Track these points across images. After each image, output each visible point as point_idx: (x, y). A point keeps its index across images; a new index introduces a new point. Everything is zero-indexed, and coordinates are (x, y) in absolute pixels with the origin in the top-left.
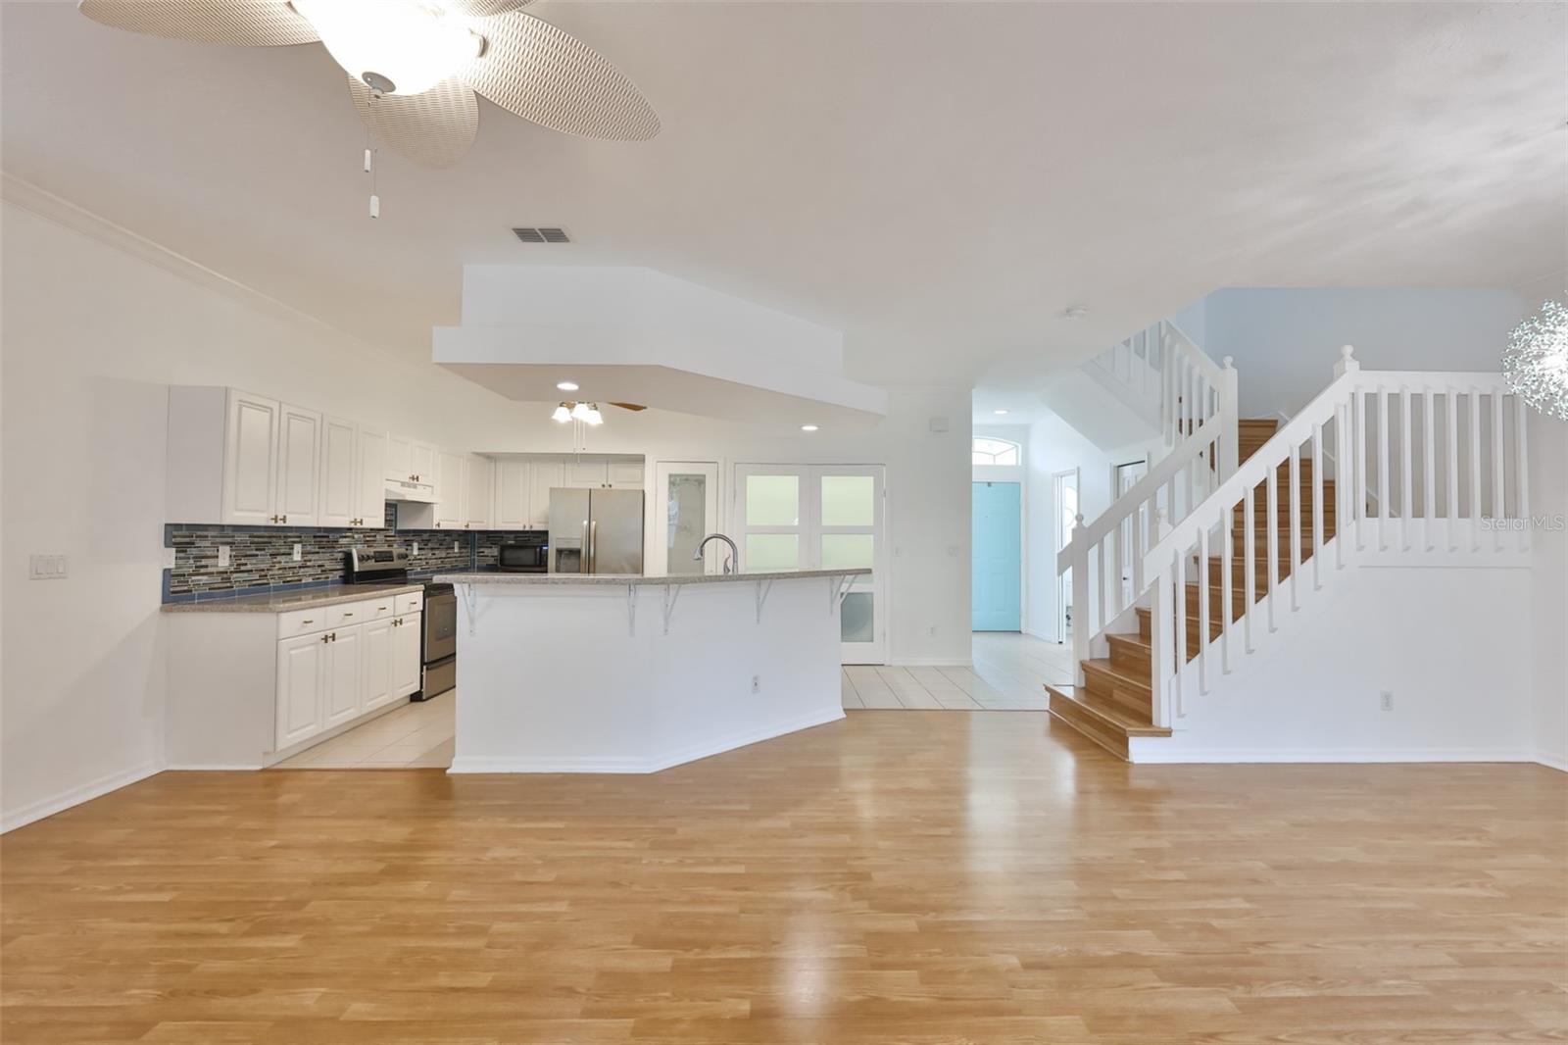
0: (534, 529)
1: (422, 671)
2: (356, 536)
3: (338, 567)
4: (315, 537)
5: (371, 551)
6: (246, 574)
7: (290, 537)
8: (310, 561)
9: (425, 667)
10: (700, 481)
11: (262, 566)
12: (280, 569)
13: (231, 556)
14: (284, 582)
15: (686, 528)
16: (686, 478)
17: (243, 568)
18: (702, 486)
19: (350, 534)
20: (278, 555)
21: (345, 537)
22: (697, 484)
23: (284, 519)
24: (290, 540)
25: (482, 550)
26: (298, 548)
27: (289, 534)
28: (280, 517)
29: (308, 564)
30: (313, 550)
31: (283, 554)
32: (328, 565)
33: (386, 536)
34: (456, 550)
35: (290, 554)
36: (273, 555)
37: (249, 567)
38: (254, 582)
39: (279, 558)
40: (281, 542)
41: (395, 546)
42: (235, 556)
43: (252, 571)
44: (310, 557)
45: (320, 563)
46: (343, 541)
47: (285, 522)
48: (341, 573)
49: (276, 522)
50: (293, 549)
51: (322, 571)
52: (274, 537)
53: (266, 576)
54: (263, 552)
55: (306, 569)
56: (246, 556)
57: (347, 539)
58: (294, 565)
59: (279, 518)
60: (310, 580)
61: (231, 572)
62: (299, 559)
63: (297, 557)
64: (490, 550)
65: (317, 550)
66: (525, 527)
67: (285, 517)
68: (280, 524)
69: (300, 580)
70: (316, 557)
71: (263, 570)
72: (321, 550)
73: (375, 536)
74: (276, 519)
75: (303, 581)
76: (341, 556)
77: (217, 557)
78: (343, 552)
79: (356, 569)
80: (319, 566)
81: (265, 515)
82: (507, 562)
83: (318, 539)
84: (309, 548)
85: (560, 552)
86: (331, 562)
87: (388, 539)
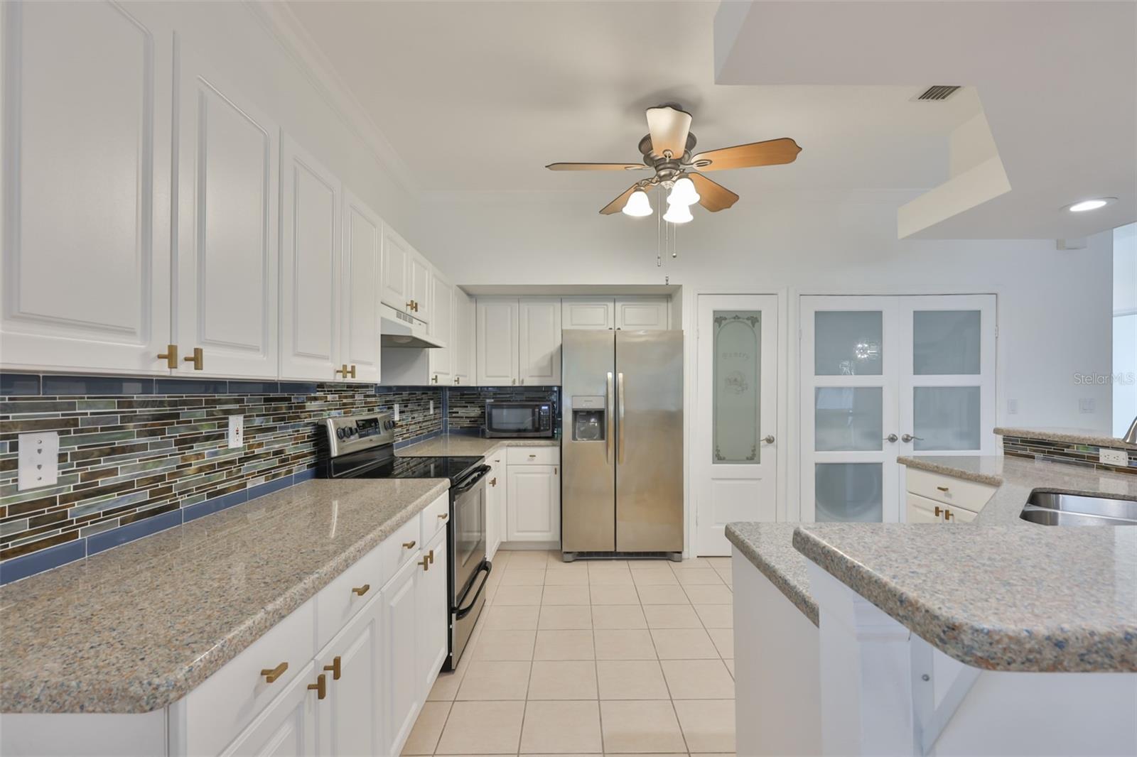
0: (525, 384)
1: (450, 622)
2: (330, 397)
3: (306, 451)
4: (267, 400)
5: (351, 421)
6: (115, 496)
7: (219, 402)
8: (260, 445)
9: (454, 616)
10: (753, 319)
11: (159, 470)
12: (200, 470)
13: (62, 457)
14: (210, 496)
15: (736, 380)
16: (737, 316)
17: (102, 482)
18: (756, 324)
19: (321, 394)
20: (195, 440)
21: (315, 399)
22: (749, 322)
23: (197, 359)
24: (218, 407)
25: (455, 410)
26: (236, 423)
27: (217, 396)
28: (184, 351)
29: (257, 451)
30: (264, 425)
31: (207, 438)
32: (290, 450)
33: (365, 396)
34: (432, 412)
35: (221, 436)
36: (183, 443)
37: (121, 477)
38: (138, 510)
39: (197, 447)
40: (201, 413)
41: (377, 410)
42: (74, 456)
43: (131, 484)
44: (260, 438)
45: (277, 447)
46: (311, 406)
47: (198, 366)
48: (310, 460)
49: (172, 365)
50: (227, 425)
51: (283, 461)
52: (184, 403)
53: (170, 489)
54: (158, 439)
55: (254, 462)
56: (114, 451)
57: (317, 403)
58: (228, 457)
59: (181, 354)
60: (261, 481)
61: (65, 499)
62: (240, 444)
63: (235, 440)
64: (464, 410)
65: (271, 424)
66: (514, 381)
67: (198, 352)
68: (185, 370)
69: (244, 485)
70: (269, 437)
71: (162, 478)
72: (278, 424)
73: (353, 397)
74: (171, 356)
75: (249, 486)
76: (309, 430)
77: (14, 464)
78: (314, 424)
79: (335, 452)
80: (276, 453)
81: (137, 345)
82: (495, 426)
83: (273, 405)
84: (257, 422)
85: (576, 413)
86: (292, 442)
87: (369, 400)
